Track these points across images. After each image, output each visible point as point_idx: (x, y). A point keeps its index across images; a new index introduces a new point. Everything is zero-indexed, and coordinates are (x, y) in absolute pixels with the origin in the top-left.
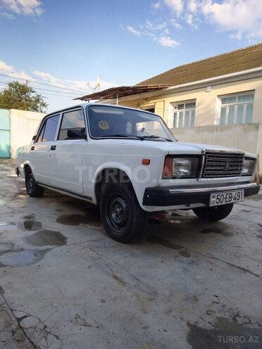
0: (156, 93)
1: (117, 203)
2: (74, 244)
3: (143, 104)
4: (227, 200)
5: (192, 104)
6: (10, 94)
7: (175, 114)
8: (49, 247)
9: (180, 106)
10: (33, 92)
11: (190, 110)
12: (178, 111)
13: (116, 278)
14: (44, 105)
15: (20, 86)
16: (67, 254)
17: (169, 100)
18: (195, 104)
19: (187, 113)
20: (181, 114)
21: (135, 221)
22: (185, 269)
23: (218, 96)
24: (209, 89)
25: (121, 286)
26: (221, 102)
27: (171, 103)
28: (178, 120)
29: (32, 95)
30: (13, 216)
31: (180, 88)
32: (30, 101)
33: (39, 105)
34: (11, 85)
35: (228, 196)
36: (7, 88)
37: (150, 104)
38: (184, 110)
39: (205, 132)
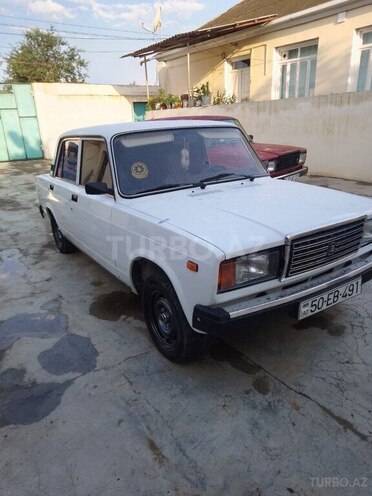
0: (251, 33)
1: (162, 306)
2: (105, 369)
3: (232, 52)
4: (331, 301)
5: (311, 47)
6: (30, 52)
7: (284, 68)
8: (70, 376)
9: (291, 52)
10: (63, 44)
11: (308, 58)
12: (288, 62)
13: (153, 446)
14: (82, 64)
15: (42, 35)
16: (93, 393)
17: (273, 43)
18: (316, 47)
19: (303, 64)
20: (293, 66)
21: (185, 342)
22: (255, 425)
23: (357, 30)
24: (342, 17)
25: (157, 466)
26: (362, 41)
27: (277, 48)
28: (288, 78)
29: (63, 48)
30: (32, 303)
31: (292, 20)
32: (62, 59)
33: (74, 65)
34: (29, 36)
35: (331, 296)
36: (25, 41)
37: (243, 52)
38: (297, 60)
39: (329, 105)
